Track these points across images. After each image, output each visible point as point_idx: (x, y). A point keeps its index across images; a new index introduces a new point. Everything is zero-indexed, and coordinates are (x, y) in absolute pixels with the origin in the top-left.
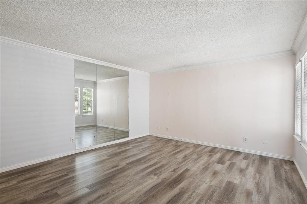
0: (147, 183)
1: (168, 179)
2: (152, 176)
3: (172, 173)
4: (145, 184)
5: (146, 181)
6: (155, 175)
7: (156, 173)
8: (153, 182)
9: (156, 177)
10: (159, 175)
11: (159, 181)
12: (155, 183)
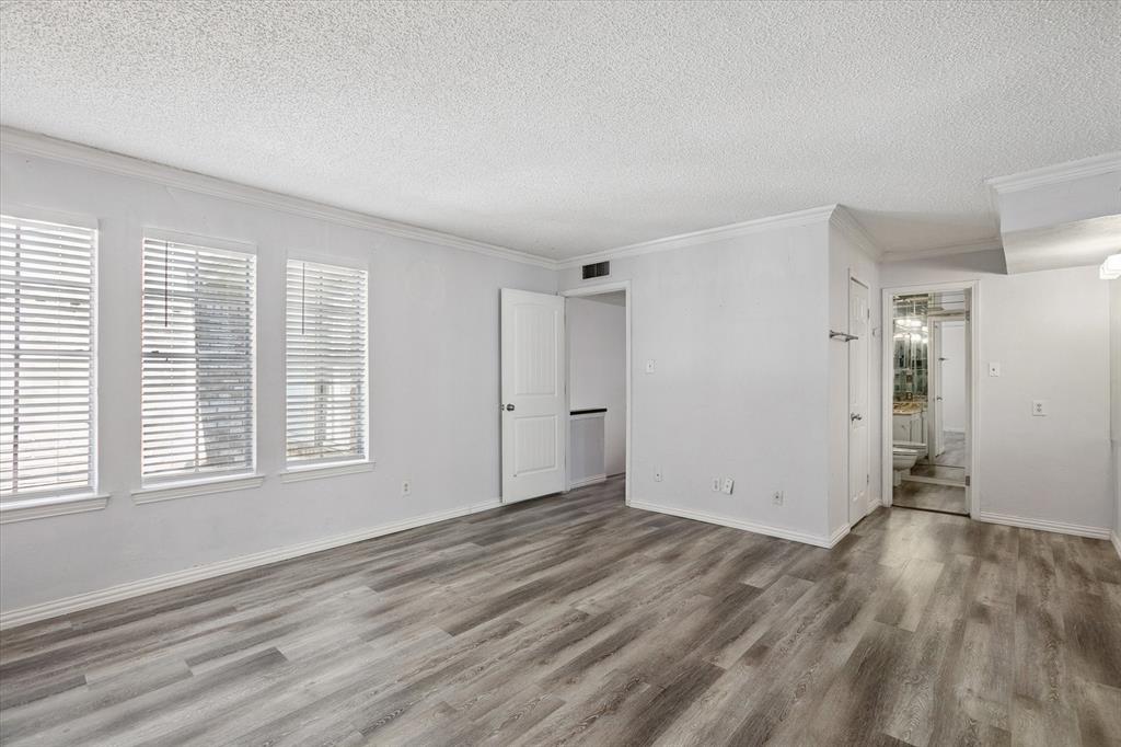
0: (607, 594)
1: (545, 600)
2: (594, 611)
3: (521, 621)
4: (612, 592)
5: (610, 598)
6: (585, 616)
7: (581, 623)
8: (591, 595)
9: (580, 608)
10: (570, 613)
11: (572, 598)
12: (585, 592)
